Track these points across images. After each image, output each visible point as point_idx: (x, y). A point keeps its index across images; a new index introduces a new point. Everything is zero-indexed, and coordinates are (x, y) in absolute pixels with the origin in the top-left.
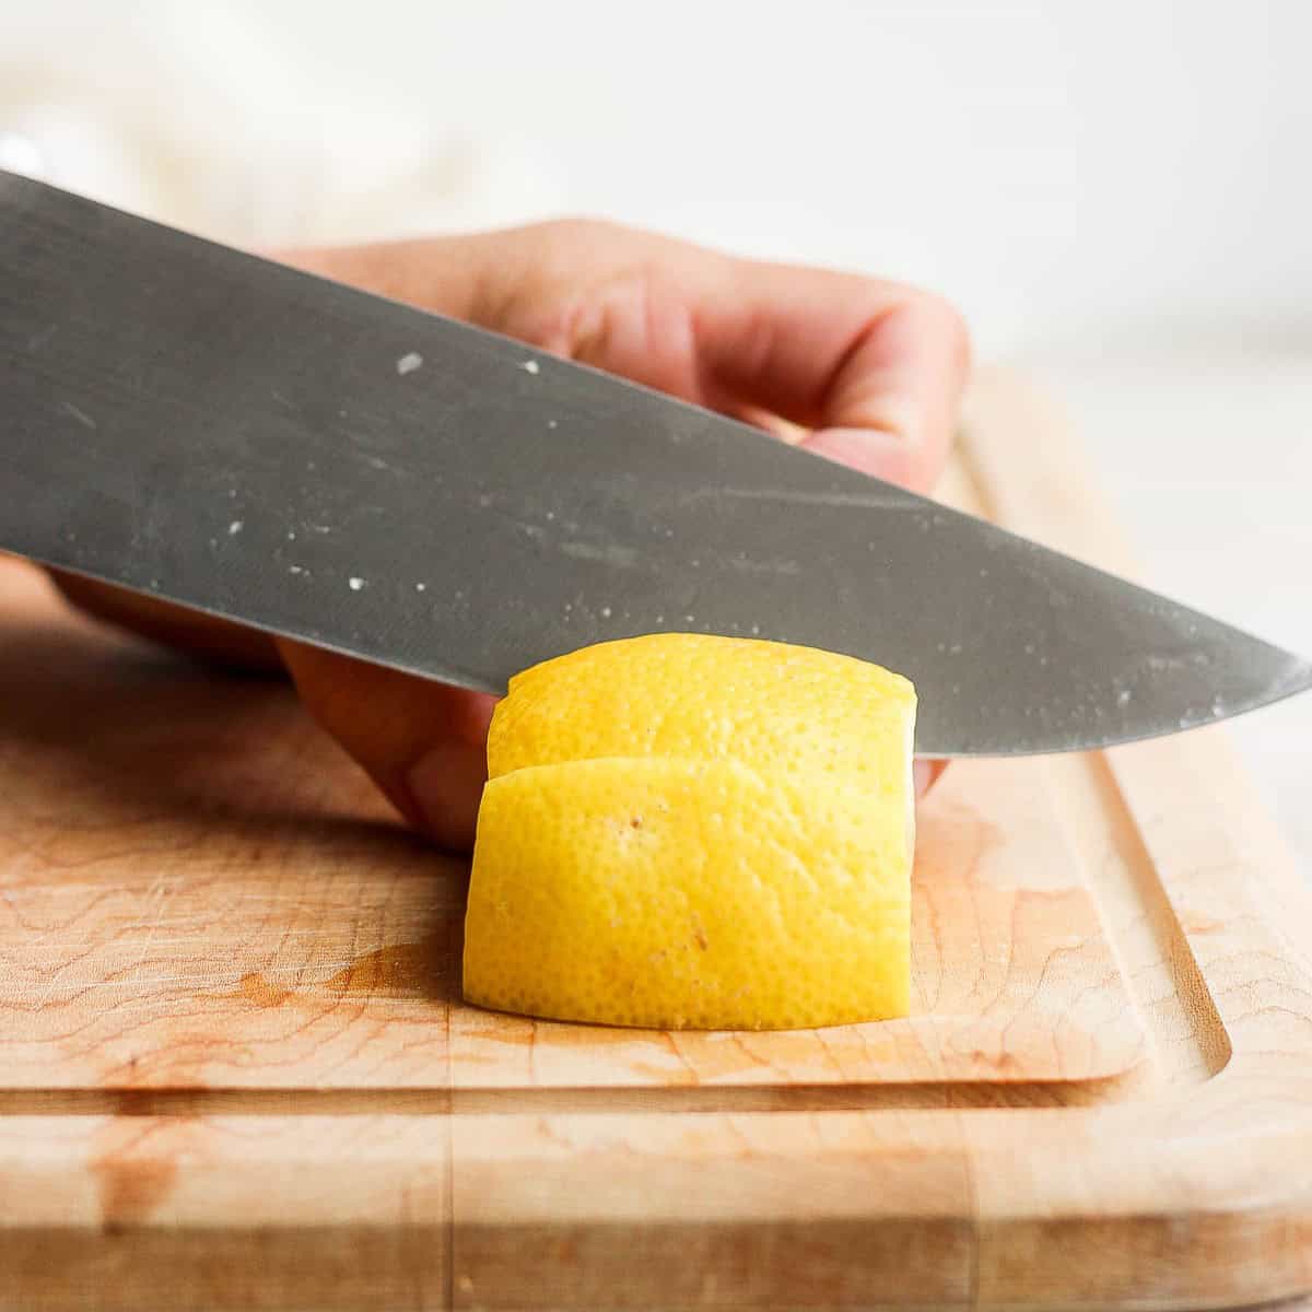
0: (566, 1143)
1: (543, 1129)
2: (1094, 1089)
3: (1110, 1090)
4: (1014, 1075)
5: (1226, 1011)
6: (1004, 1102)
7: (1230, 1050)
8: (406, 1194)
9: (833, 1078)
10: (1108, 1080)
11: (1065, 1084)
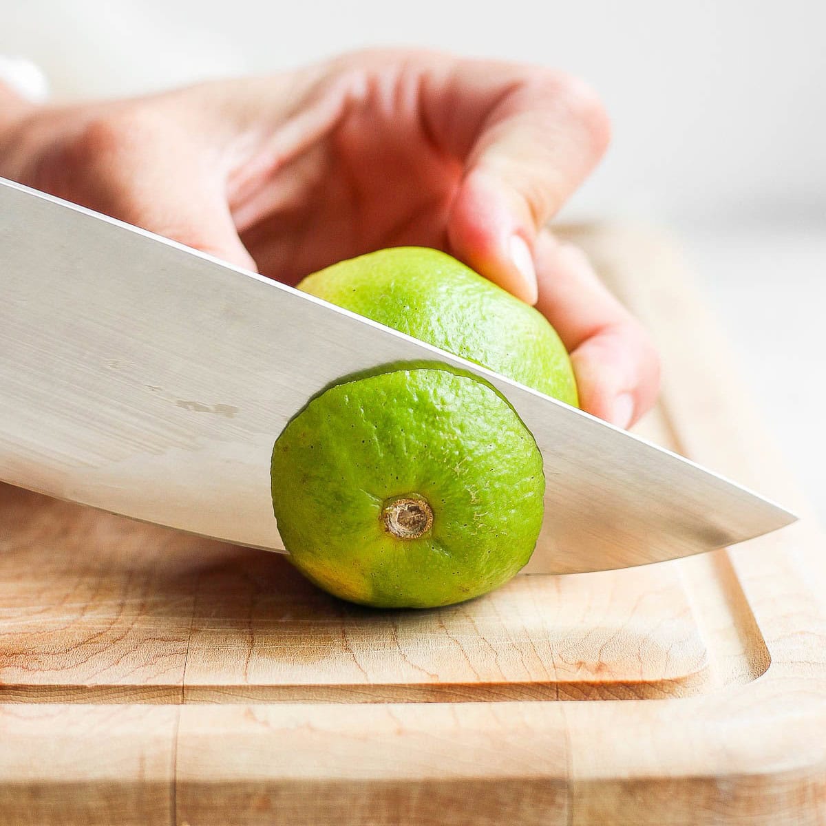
0: (266, 723)
1: (249, 713)
2: (667, 689)
3: (678, 688)
4: (606, 677)
5: (768, 634)
6: (597, 697)
7: (770, 661)
8: (142, 759)
9: (470, 679)
10: (676, 681)
11: (644, 683)
